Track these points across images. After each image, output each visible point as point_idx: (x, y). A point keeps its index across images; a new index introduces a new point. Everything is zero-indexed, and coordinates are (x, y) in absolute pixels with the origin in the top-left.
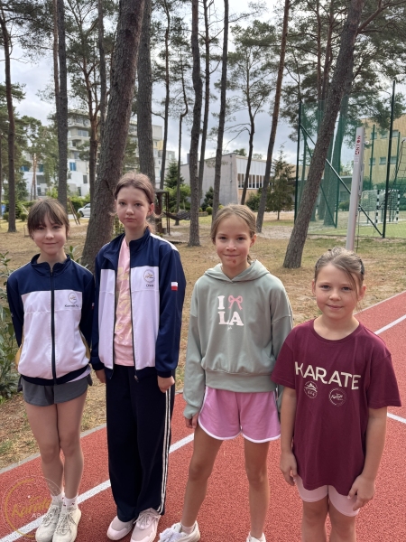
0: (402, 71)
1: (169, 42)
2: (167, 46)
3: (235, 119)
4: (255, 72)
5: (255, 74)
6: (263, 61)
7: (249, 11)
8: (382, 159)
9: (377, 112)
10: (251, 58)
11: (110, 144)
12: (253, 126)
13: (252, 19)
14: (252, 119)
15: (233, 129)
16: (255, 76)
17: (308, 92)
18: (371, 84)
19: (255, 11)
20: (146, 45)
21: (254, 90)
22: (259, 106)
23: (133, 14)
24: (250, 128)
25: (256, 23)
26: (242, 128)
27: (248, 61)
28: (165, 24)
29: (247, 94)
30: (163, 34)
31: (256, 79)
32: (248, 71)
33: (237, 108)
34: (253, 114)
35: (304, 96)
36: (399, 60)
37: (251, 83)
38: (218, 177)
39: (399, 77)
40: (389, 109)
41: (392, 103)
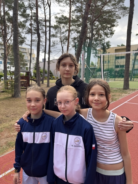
0: (109, 34)
1: (32, 20)
2: (31, 22)
3: (57, 48)
4: (63, 32)
6: (66, 29)
7: (60, 12)
9: (102, 46)
10: (62, 27)
12: (63, 50)
13: (61, 15)
14: (62, 48)
15: (56, 51)
16: (63, 33)
18: (100, 38)
19: (62, 12)
20: (16, 20)
21: (63, 38)
22: (64, 43)
24: (62, 51)
25: (62, 16)
26: (59, 51)
28: (31, 14)
29: (61, 39)
30: (30, 18)
31: (64, 35)
32: (61, 32)
33: (57, 44)
34: (63, 46)
36: (108, 30)
37: (62, 36)
38: (49, 67)
39: (109, 36)
40: (106, 46)
41: (107, 44)
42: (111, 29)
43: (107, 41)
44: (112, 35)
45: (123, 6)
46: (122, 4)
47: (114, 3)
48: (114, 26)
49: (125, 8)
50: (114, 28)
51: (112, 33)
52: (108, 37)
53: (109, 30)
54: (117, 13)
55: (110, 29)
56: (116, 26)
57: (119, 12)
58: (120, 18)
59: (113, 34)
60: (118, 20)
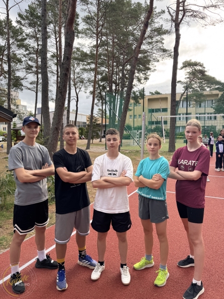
0: (143, 79)
4: (79, 72)
5: (78, 74)
6: (81, 67)
8: (140, 115)
10: (76, 65)
12: (77, 98)
14: (77, 95)
17: (104, 84)
21: (77, 80)
22: (80, 88)
23: (68, 68)
24: (76, 99)
26: (73, 99)
27: (74, 67)
29: (74, 82)
32: (74, 71)
34: (77, 92)
35: (101, 86)
36: (141, 74)
37: (76, 77)
39: (142, 81)
40: (139, 95)
41: (140, 93)
44: (146, 81)
45: (162, 47)
46: (161, 45)
47: (150, 41)
48: (149, 69)
49: (164, 51)
50: (149, 73)
51: (146, 79)
52: (141, 83)
53: (143, 74)
54: (154, 55)
55: (143, 72)
56: (152, 70)
57: (157, 55)
58: (158, 61)
59: (148, 79)
60: (156, 63)
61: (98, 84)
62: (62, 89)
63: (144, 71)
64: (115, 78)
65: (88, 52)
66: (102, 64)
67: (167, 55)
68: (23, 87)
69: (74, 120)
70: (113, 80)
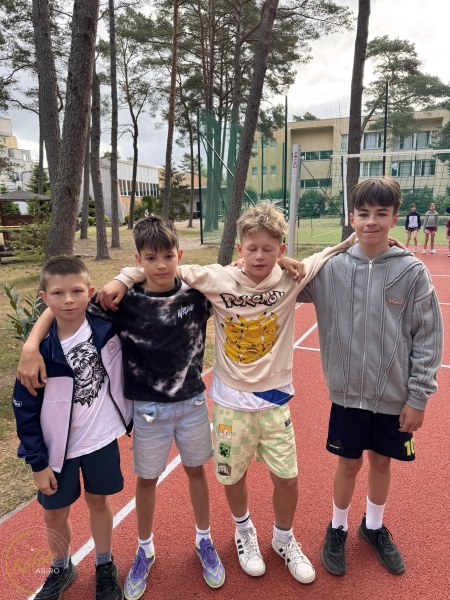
0: (281, 82)
4: (135, 68)
5: (134, 70)
6: (140, 57)
8: (273, 168)
11: (72, 150)
12: (136, 127)
14: (135, 122)
16: (135, 72)
17: (192, 95)
21: (133, 87)
22: (141, 106)
23: (90, 19)
24: (133, 130)
25: (130, 11)
26: (125, 130)
27: (124, 54)
29: (127, 91)
31: (136, 76)
32: (126, 65)
34: (135, 115)
35: (187, 99)
37: (130, 80)
39: (280, 88)
40: (272, 119)
41: (275, 114)
42: (285, 66)
43: (275, 106)
44: (288, 87)
48: (295, 57)
49: (332, 9)
50: (294, 66)
51: (288, 81)
52: (277, 92)
53: (280, 70)
54: (308, 21)
55: (281, 66)
56: (302, 59)
57: (314, 20)
58: (317, 36)
59: (292, 82)
60: (311, 43)
61: (182, 96)
62: (77, 80)
63: (283, 63)
64: (218, 81)
65: (154, 18)
66: (187, 47)
67: (338, 21)
68: (7, 102)
69: (131, 179)
70: (215, 85)
